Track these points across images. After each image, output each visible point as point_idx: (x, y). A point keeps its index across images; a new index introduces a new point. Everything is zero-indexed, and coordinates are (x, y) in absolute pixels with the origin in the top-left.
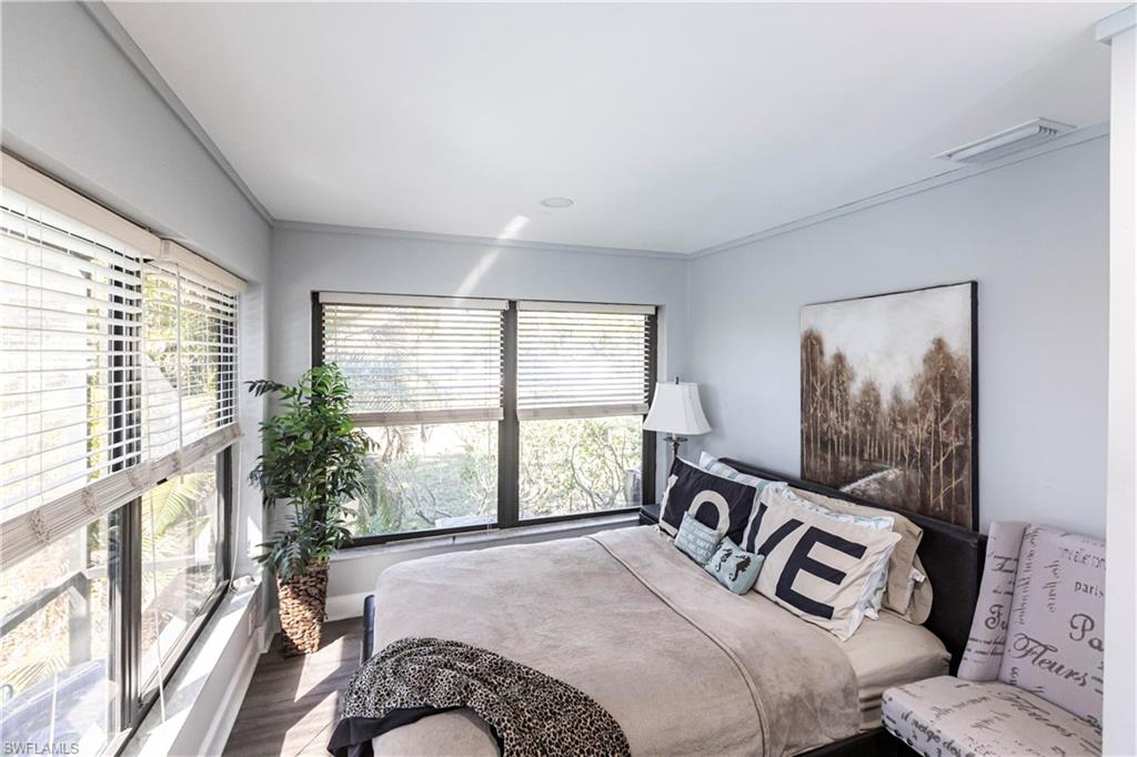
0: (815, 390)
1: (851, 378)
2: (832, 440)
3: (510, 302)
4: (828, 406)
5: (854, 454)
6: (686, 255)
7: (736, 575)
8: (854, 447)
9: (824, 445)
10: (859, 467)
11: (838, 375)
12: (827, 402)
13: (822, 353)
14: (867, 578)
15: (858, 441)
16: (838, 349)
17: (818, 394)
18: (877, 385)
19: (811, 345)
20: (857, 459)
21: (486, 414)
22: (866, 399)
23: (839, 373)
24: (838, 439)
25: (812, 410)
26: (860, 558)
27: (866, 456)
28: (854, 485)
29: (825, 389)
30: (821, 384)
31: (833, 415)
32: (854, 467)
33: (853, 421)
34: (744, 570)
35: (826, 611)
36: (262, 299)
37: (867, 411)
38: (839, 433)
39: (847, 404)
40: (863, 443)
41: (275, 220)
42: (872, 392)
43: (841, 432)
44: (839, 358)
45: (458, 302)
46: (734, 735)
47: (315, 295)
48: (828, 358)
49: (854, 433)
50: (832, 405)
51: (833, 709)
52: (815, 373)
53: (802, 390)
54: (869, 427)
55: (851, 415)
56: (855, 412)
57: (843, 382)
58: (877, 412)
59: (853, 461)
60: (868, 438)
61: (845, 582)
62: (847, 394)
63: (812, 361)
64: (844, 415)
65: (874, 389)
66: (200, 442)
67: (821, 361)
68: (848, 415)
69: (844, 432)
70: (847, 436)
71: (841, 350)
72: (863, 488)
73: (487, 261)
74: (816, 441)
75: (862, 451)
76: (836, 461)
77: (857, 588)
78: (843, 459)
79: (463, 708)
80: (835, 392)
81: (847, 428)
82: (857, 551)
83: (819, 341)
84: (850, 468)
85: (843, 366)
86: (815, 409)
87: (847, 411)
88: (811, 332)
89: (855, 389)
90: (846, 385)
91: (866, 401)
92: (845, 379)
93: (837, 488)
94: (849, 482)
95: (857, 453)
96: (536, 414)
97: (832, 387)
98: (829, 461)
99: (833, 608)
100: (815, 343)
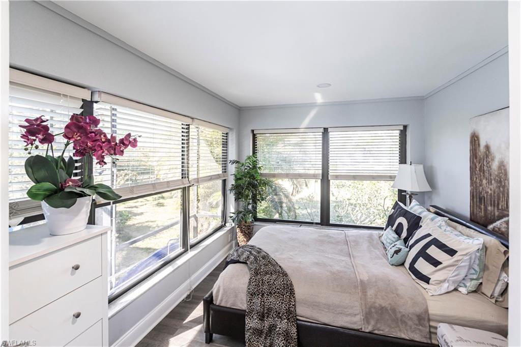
0: (476, 167)
1: (493, 160)
2: (484, 197)
3: (324, 129)
4: (482, 177)
5: (494, 206)
6: (423, 96)
7: (393, 255)
8: (494, 201)
9: (480, 199)
10: (497, 214)
11: (486, 158)
12: (482, 174)
13: (479, 145)
14: (455, 268)
15: (496, 197)
16: (486, 142)
17: (477, 169)
18: (505, 163)
19: (475, 140)
20: (496, 209)
21: (314, 176)
22: (500, 171)
23: (487, 156)
24: (487, 196)
25: (475, 179)
26: (452, 256)
27: (500, 207)
28: (494, 224)
29: (481, 166)
30: (479, 163)
31: (484, 181)
32: (494, 213)
33: (494, 185)
34: (397, 254)
35: (426, 280)
36: (235, 134)
37: (501, 180)
38: (487, 193)
39: (491, 175)
40: (499, 199)
41: (240, 107)
42: (502, 167)
43: (488, 192)
44: (487, 147)
45: (302, 130)
46: (346, 310)
47: (253, 131)
48: (482, 148)
49: (494, 193)
50: (484, 176)
51: (410, 323)
52: (476, 158)
53: (470, 167)
54: (501, 189)
55: (493, 182)
56: (495, 179)
57: (489, 162)
58: (505, 180)
59: (494, 210)
60: (501, 196)
61: (440, 267)
62: (491, 169)
63: (475, 150)
64: (490, 182)
65: (504, 166)
66: (209, 176)
67: (479, 149)
68: (491, 182)
69: (490, 192)
70: (491, 194)
71: (488, 143)
72: (499, 227)
73: (313, 113)
74: (477, 198)
75: (498, 204)
76: (486, 210)
77: (447, 272)
78: (489, 208)
79: (245, 263)
80: (485, 168)
81: (491, 190)
82: (452, 252)
83: (478, 137)
84: (493, 214)
85: (489, 152)
86: (476, 179)
87: (491, 179)
88: (474, 133)
89: (495, 165)
90: (490, 163)
91: (500, 173)
92: (490, 160)
93: (486, 227)
94: (492, 222)
95: (496, 205)
96: (337, 177)
97: (484, 165)
98: (483, 210)
99: (430, 279)
100: (476, 139)
